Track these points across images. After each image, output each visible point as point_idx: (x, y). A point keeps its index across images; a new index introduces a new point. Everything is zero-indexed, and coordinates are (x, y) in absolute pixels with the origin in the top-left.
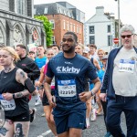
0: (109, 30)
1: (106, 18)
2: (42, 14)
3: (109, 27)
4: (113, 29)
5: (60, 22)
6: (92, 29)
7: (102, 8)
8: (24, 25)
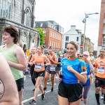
0: (78, 40)
1: (76, 33)
2: (39, 27)
4: (80, 39)
5: (49, 32)
6: (67, 38)
7: (75, 26)
8: (28, 32)
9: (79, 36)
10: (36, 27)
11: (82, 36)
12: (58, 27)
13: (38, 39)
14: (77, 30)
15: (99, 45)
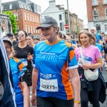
2: (8, 10)
5: (22, 15)
9: (62, 13)
10: (4, 11)
11: (66, 13)
12: (32, 6)
13: (9, 25)
14: (58, 6)
15: (89, 21)
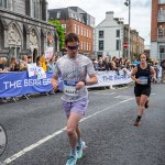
0: (118, 35)
3: (118, 32)
6: (101, 34)
7: (112, 13)
8: (39, 29)
9: (120, 28)
10: (50, 19)
11: (125, 29)
13: (56, 39)
